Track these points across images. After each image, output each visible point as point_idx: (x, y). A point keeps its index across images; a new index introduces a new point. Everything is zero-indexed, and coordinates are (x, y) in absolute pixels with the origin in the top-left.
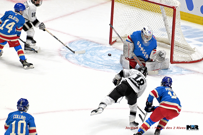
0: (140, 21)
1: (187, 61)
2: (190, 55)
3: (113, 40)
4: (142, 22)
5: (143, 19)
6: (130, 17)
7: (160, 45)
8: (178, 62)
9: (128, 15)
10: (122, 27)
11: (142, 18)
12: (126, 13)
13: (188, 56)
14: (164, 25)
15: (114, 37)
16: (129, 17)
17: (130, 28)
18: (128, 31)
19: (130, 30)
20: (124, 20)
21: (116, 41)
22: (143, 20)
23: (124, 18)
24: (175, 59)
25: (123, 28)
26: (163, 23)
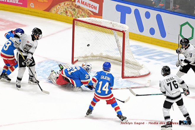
0: (97, 43)
1: (136, 76)
2: (138, 71)
3: (75, 60)
4: (98, 44)
5: (100, 41)
6: (89, 40)
7: (114, 62)
8: (128, 77)
9: (86, 38)
10: (82, 48)
11: (98, 41)
12: (85, 37)
13: (137, 72)
14: (117, 46)
15: (76, 58)
16: (87, 40)
17: (89, 49)
18: (87, 51)
19: (89, 51)
20: (83, 43)
21: (77, 60)
22: (99, 43)
23: (84, 41)
24: (126, 74)
25: (83, 50)
26: (116, 44)
